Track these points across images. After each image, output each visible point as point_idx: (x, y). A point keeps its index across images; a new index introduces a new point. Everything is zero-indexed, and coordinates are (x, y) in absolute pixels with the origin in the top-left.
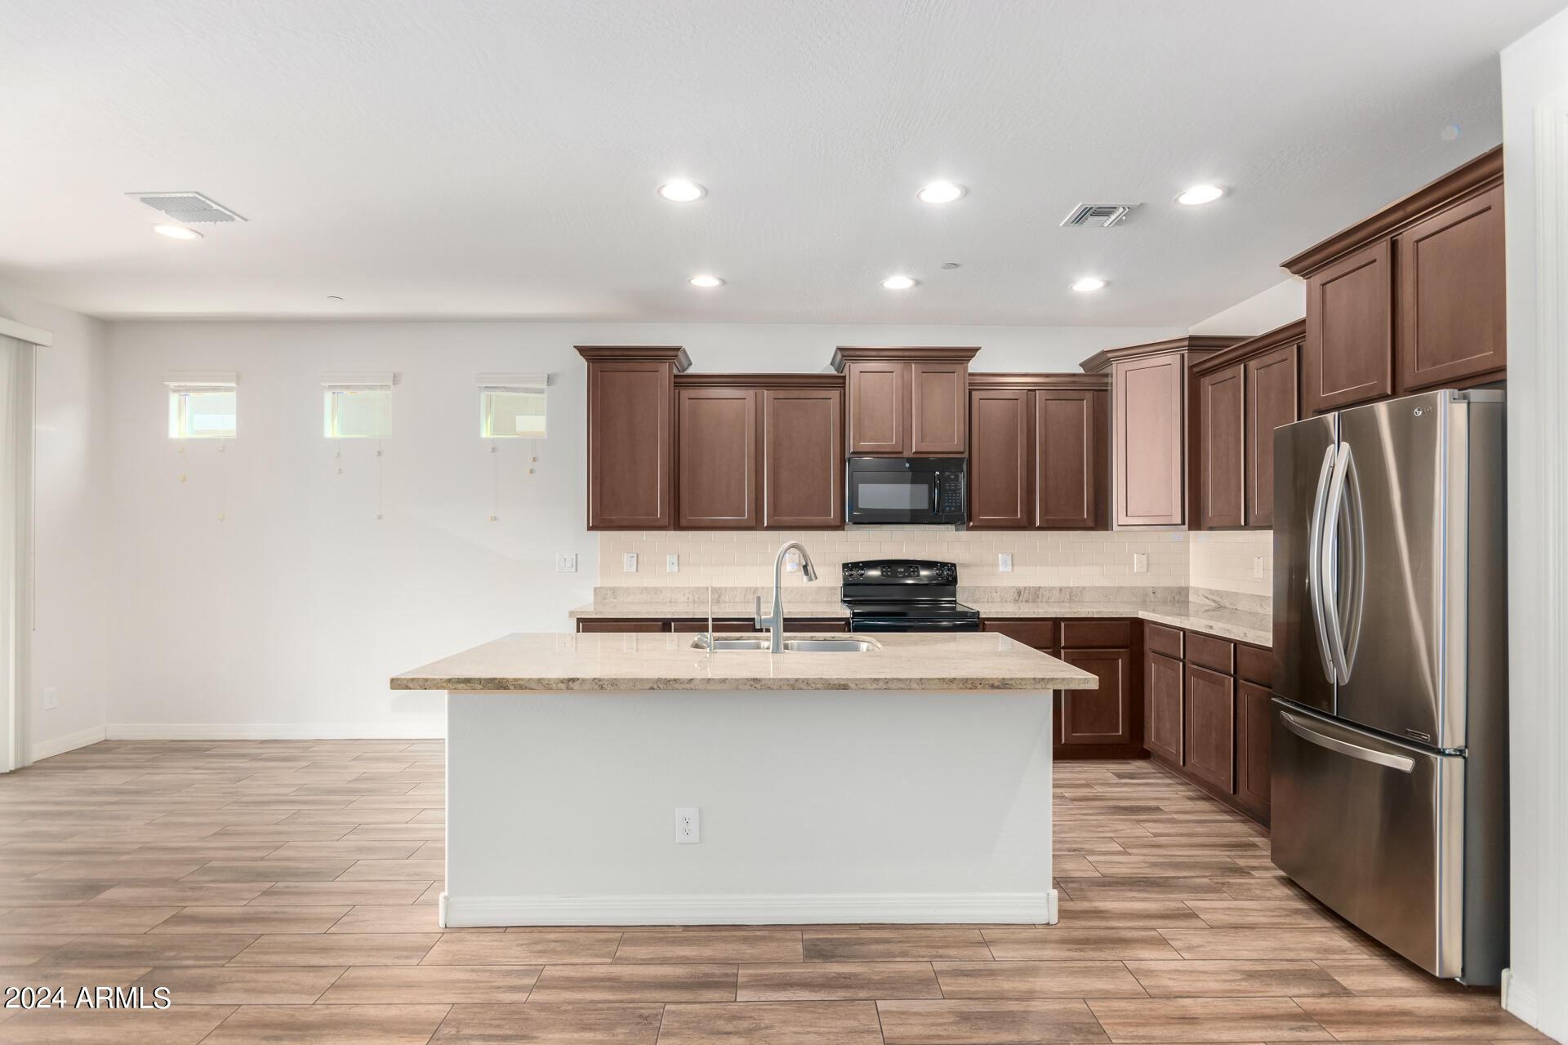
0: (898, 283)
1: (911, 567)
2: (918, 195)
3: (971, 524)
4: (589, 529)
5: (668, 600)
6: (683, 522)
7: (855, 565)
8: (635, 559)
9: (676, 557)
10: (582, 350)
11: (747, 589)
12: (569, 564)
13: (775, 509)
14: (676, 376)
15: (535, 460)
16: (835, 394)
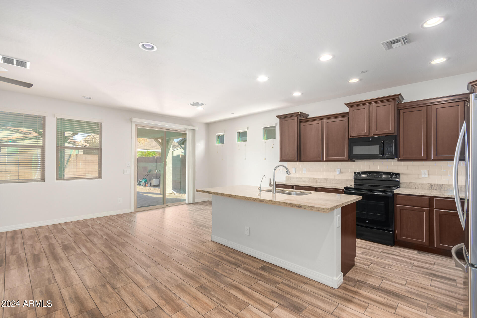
0: (354, 80)
1: (379, 174)
2: (319, 58)
3: (399, 159)
4: (280, 161)
5: (303, 181)
6: (302, 160)
7: (359, 173)
8: (295, 169)
9: (305, 169)
10: (278, 117)
11: (325, 179)
12: (280, 170)
13: (327, 155)
14: (300, 120)
15: (273, 144)
16: (346, 119)
